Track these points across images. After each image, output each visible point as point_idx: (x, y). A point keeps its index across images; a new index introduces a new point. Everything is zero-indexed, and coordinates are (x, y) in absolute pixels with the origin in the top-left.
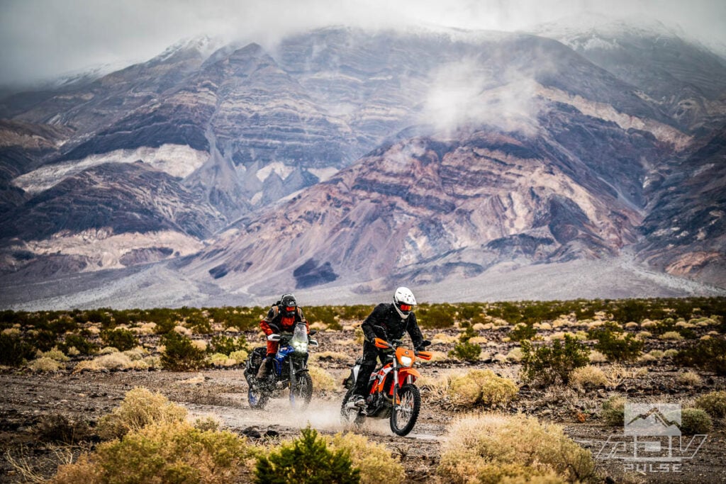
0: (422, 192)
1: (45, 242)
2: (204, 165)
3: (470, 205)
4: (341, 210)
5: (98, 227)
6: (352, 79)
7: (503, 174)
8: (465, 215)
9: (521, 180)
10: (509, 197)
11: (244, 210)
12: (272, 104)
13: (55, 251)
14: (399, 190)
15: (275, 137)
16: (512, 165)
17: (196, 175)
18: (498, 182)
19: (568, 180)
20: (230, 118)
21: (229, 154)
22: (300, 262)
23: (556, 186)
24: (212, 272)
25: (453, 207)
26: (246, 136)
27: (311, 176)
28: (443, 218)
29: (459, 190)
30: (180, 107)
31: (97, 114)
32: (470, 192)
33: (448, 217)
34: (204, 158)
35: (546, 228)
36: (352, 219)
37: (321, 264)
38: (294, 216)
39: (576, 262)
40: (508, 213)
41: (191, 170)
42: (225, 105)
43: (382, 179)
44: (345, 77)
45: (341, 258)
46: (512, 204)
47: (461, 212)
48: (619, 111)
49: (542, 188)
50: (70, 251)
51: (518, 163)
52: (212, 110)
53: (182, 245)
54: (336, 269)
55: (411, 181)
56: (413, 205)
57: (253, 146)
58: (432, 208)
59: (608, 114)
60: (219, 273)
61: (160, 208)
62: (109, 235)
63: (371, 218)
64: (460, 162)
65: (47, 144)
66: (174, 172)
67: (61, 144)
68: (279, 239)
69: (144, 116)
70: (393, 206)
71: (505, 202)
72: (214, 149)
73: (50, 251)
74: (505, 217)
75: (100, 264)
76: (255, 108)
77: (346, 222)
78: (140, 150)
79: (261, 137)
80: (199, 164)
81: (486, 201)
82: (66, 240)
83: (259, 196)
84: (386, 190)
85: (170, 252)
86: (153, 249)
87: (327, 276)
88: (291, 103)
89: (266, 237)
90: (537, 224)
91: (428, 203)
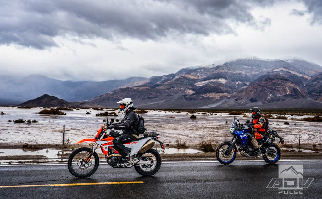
0: (270, 87)
1: (206, 95)
2: (227, 82)
3: (279, 89)
4: (256, 90)
5: (214, 92)
6: (249, 67)
7: (284, 84)
8: (278, 91)
9: (287, 85)
10: (286, 88)
11: (235, 89)
12: (237, 72)
13: (208, 96)
14: (265, 86)
15: (238, 77)
16: (285, 82)
17: (226, 83)
18: (283, 85)
19: (295, 85)
20: (230, 74)
21: (231, 80)
22: (250, 98)
23: (293, 86)
24: (235, 100)
25: (275, 89)
26: (233, 77)
27: (245, 84)
28: (274, 91)
29: (276, 86)
30: (222, 72)
31: (205, 73)
32: (278, 87)
33: (275, 91)
34: (227, 81)
35: (293, 93)
36: (258, 91)
37: (254, 99)
38: (248, 91)
39: (301, 99)
40: (286, 90)
41: (225, 83)
42: (229, 72)
43: (262, 84)
44: (248, 67)
45: (257, 97)
46: (286, 89)
47: (277, 90)
48: (298, 73)
49: (291, 86)
50: (211, 96)
51: (286, 82)
52: (227, 73)
53: (228, 95)
54: (257, 100)
55: (267, 85)
56: (268, 89)
57: (235, 79)
58: (272, 89)
59: (296, 73)
60: (236, 100)
61: (222, 89)
62: (216, 94)
63: (261, 91)
64: (276, 82)
65: (198, 78)
66: (222, 83)
67: (200, 78)
68: (246, 94)
69: (215, 74)
70: (265, 89)
71: (285, 89)
72: (228, 79)
73: (207, 96)
74: (285, 91)
75: (216, 98)
76: (234, 72)
77: (257, 92)
78: (216, 79)
79: (236, 77)
80: (226, 82)
81: (282, 88)
82: (209, 94)
83: (237, 87)
84: (263, 86)
85: (226, 96)
86: (224, 96)
87: (255, 101)
88: (240, 72)
89: (243, 94)
90: (291, 92)
91: (271, 88)
